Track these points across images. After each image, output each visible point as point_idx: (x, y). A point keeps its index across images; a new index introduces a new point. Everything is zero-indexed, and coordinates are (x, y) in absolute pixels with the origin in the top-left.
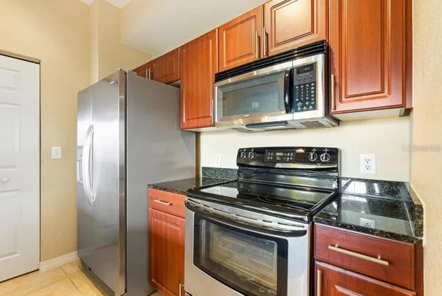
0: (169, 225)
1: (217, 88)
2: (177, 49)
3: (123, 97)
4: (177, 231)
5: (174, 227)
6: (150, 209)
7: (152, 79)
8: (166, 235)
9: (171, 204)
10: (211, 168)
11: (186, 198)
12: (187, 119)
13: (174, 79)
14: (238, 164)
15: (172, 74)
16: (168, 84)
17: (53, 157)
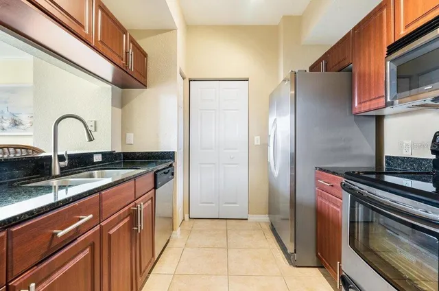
0: (331, 206)
1: (388, 62)
2: (349, 33)
3: (293, 92)
4: (337, 212)
5: (335, 207)
6: (317, 189)
7: (326, 70)
8: (328, 214)
9: (332, 186)
10: (398, 158)
11: (344, 180)
12: (359, 103)
13: (346, 63)
14: (433, 152)
15: (345, 59)
16: (339, 71)
17: (256, 144)
